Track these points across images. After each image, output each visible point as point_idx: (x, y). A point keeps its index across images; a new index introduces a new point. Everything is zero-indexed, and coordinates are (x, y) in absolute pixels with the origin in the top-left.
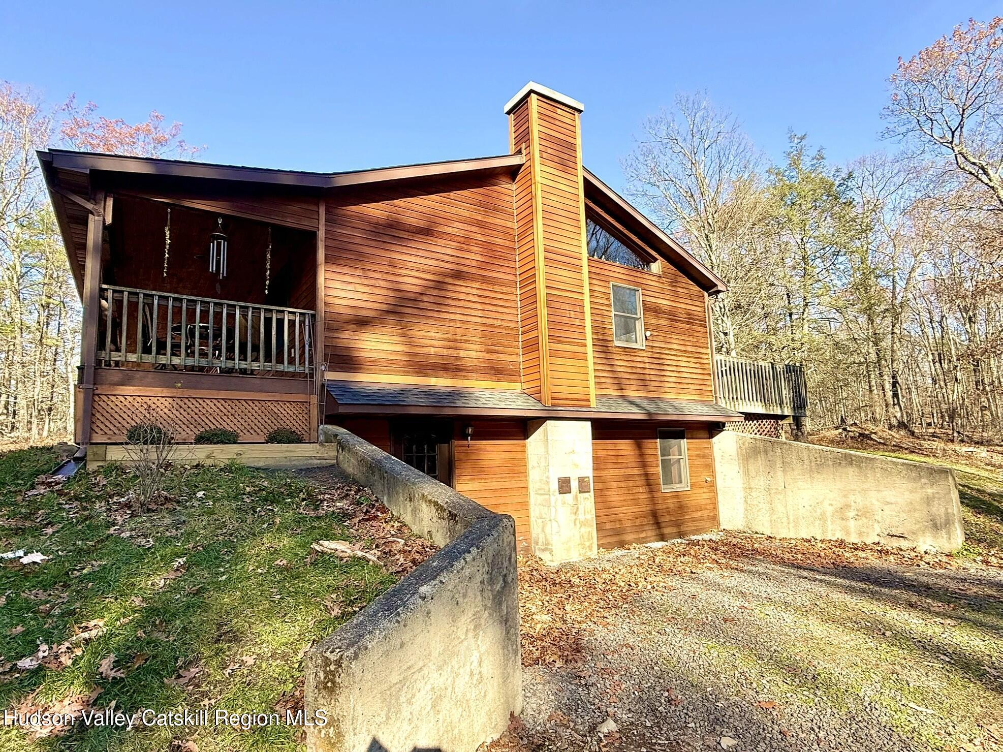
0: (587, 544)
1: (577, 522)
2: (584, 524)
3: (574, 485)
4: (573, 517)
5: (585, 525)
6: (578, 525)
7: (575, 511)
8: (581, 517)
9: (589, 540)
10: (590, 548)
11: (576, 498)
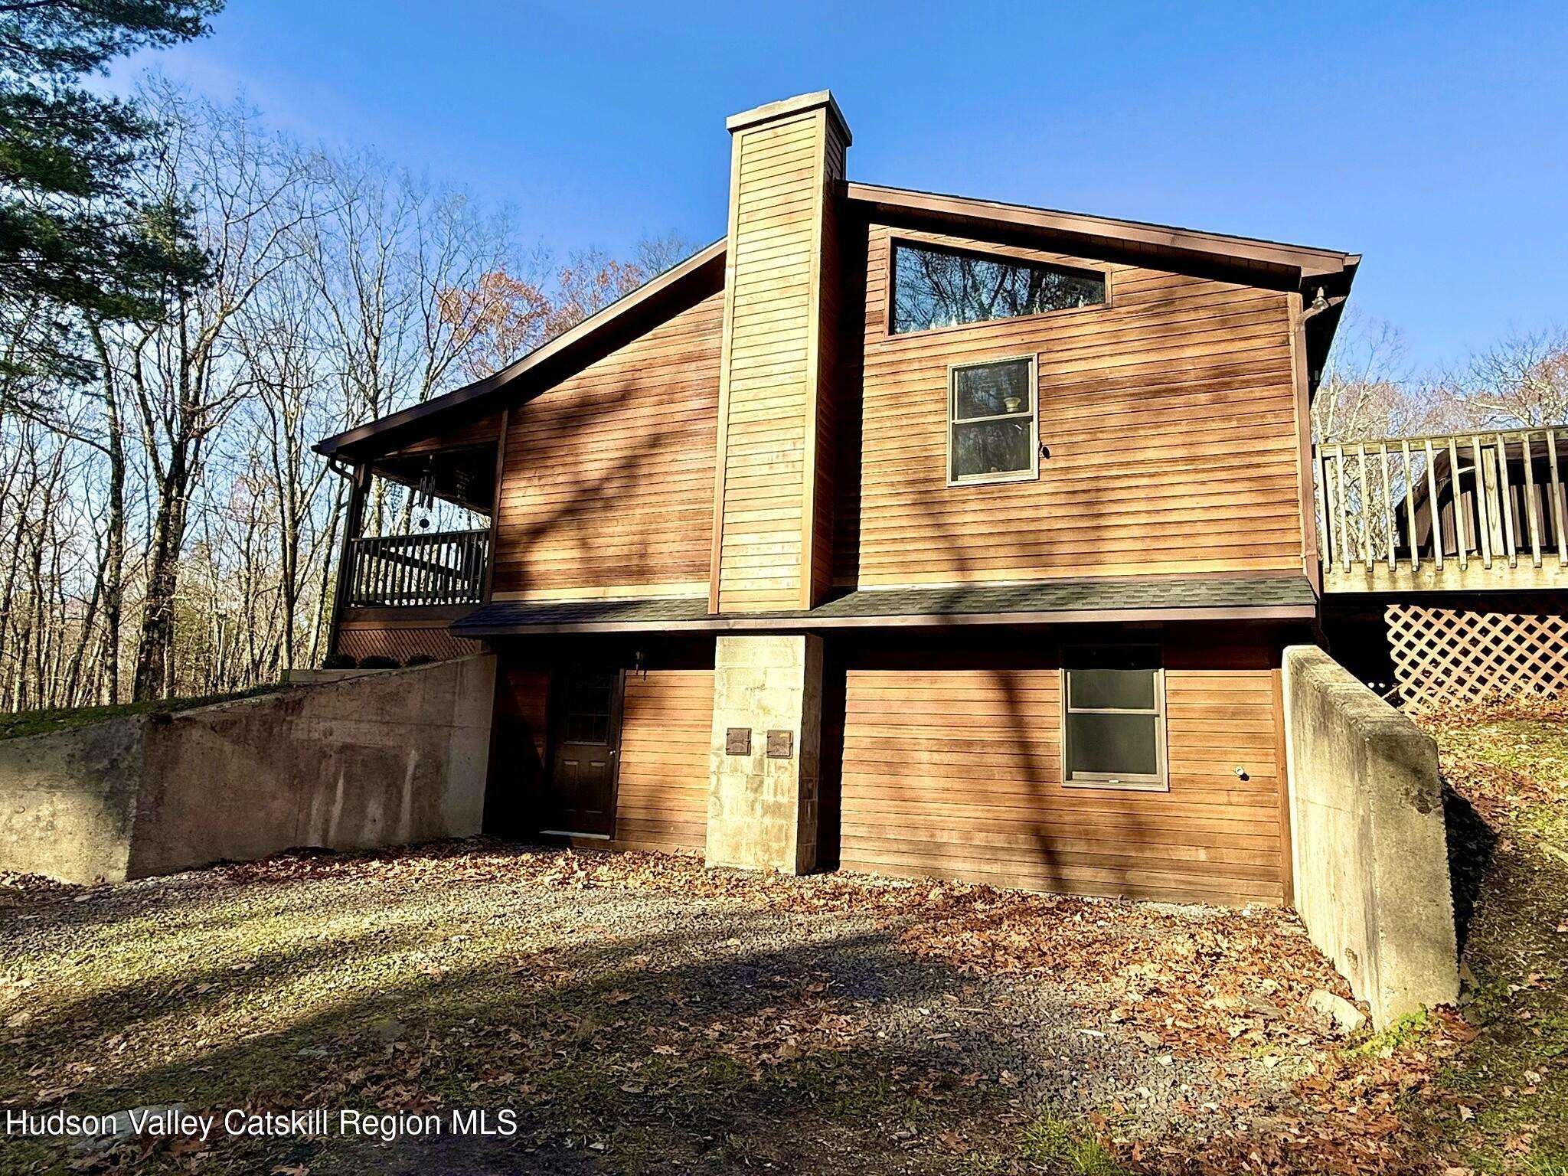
0: (775, 846)
1: (758, 806)
2: (775, 810)
3: (759, 742)
4: (751, 796)
5: (774, 813)
6: (759, 811)
7: (755, 785)
8: (768, 796)
9: (779, 840)
10: (781, 853)
11: (760, 764)
